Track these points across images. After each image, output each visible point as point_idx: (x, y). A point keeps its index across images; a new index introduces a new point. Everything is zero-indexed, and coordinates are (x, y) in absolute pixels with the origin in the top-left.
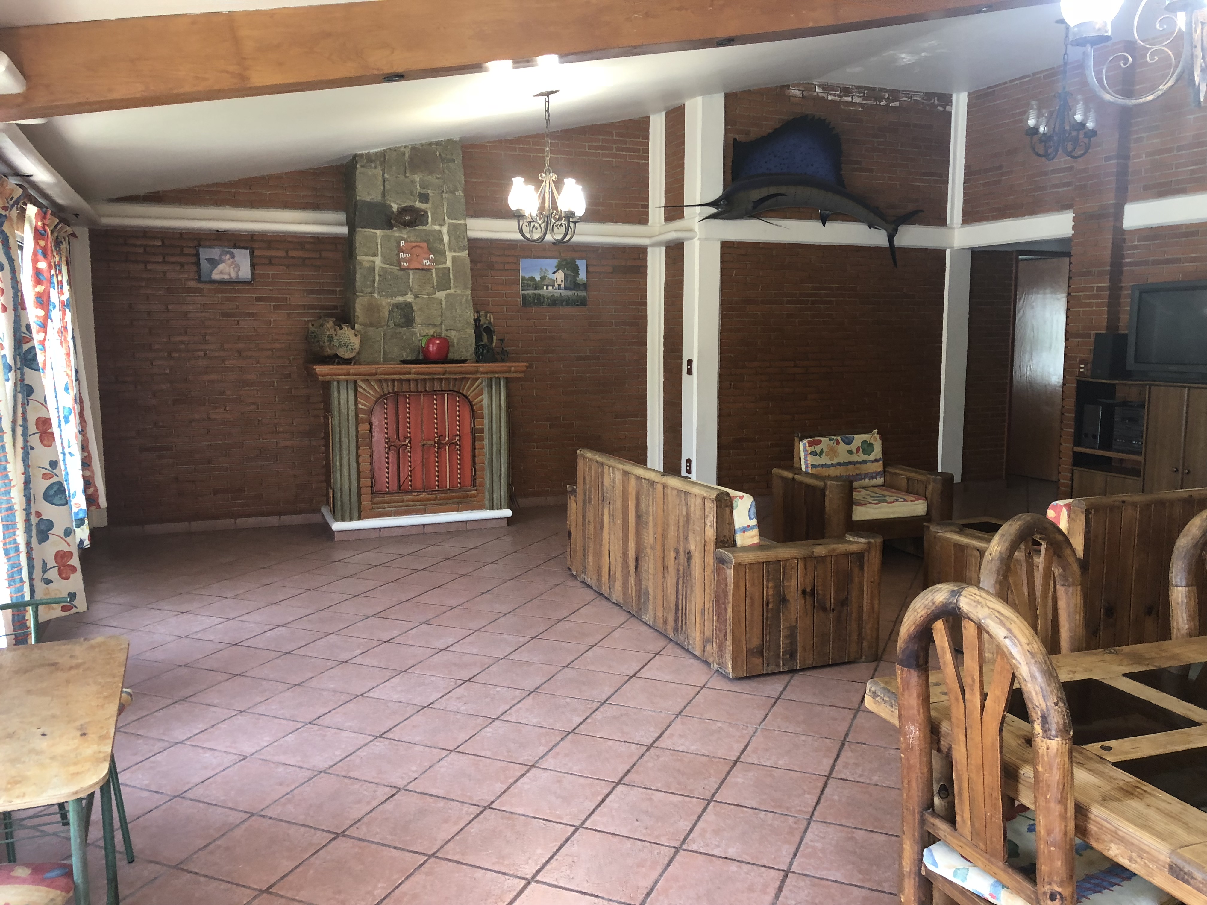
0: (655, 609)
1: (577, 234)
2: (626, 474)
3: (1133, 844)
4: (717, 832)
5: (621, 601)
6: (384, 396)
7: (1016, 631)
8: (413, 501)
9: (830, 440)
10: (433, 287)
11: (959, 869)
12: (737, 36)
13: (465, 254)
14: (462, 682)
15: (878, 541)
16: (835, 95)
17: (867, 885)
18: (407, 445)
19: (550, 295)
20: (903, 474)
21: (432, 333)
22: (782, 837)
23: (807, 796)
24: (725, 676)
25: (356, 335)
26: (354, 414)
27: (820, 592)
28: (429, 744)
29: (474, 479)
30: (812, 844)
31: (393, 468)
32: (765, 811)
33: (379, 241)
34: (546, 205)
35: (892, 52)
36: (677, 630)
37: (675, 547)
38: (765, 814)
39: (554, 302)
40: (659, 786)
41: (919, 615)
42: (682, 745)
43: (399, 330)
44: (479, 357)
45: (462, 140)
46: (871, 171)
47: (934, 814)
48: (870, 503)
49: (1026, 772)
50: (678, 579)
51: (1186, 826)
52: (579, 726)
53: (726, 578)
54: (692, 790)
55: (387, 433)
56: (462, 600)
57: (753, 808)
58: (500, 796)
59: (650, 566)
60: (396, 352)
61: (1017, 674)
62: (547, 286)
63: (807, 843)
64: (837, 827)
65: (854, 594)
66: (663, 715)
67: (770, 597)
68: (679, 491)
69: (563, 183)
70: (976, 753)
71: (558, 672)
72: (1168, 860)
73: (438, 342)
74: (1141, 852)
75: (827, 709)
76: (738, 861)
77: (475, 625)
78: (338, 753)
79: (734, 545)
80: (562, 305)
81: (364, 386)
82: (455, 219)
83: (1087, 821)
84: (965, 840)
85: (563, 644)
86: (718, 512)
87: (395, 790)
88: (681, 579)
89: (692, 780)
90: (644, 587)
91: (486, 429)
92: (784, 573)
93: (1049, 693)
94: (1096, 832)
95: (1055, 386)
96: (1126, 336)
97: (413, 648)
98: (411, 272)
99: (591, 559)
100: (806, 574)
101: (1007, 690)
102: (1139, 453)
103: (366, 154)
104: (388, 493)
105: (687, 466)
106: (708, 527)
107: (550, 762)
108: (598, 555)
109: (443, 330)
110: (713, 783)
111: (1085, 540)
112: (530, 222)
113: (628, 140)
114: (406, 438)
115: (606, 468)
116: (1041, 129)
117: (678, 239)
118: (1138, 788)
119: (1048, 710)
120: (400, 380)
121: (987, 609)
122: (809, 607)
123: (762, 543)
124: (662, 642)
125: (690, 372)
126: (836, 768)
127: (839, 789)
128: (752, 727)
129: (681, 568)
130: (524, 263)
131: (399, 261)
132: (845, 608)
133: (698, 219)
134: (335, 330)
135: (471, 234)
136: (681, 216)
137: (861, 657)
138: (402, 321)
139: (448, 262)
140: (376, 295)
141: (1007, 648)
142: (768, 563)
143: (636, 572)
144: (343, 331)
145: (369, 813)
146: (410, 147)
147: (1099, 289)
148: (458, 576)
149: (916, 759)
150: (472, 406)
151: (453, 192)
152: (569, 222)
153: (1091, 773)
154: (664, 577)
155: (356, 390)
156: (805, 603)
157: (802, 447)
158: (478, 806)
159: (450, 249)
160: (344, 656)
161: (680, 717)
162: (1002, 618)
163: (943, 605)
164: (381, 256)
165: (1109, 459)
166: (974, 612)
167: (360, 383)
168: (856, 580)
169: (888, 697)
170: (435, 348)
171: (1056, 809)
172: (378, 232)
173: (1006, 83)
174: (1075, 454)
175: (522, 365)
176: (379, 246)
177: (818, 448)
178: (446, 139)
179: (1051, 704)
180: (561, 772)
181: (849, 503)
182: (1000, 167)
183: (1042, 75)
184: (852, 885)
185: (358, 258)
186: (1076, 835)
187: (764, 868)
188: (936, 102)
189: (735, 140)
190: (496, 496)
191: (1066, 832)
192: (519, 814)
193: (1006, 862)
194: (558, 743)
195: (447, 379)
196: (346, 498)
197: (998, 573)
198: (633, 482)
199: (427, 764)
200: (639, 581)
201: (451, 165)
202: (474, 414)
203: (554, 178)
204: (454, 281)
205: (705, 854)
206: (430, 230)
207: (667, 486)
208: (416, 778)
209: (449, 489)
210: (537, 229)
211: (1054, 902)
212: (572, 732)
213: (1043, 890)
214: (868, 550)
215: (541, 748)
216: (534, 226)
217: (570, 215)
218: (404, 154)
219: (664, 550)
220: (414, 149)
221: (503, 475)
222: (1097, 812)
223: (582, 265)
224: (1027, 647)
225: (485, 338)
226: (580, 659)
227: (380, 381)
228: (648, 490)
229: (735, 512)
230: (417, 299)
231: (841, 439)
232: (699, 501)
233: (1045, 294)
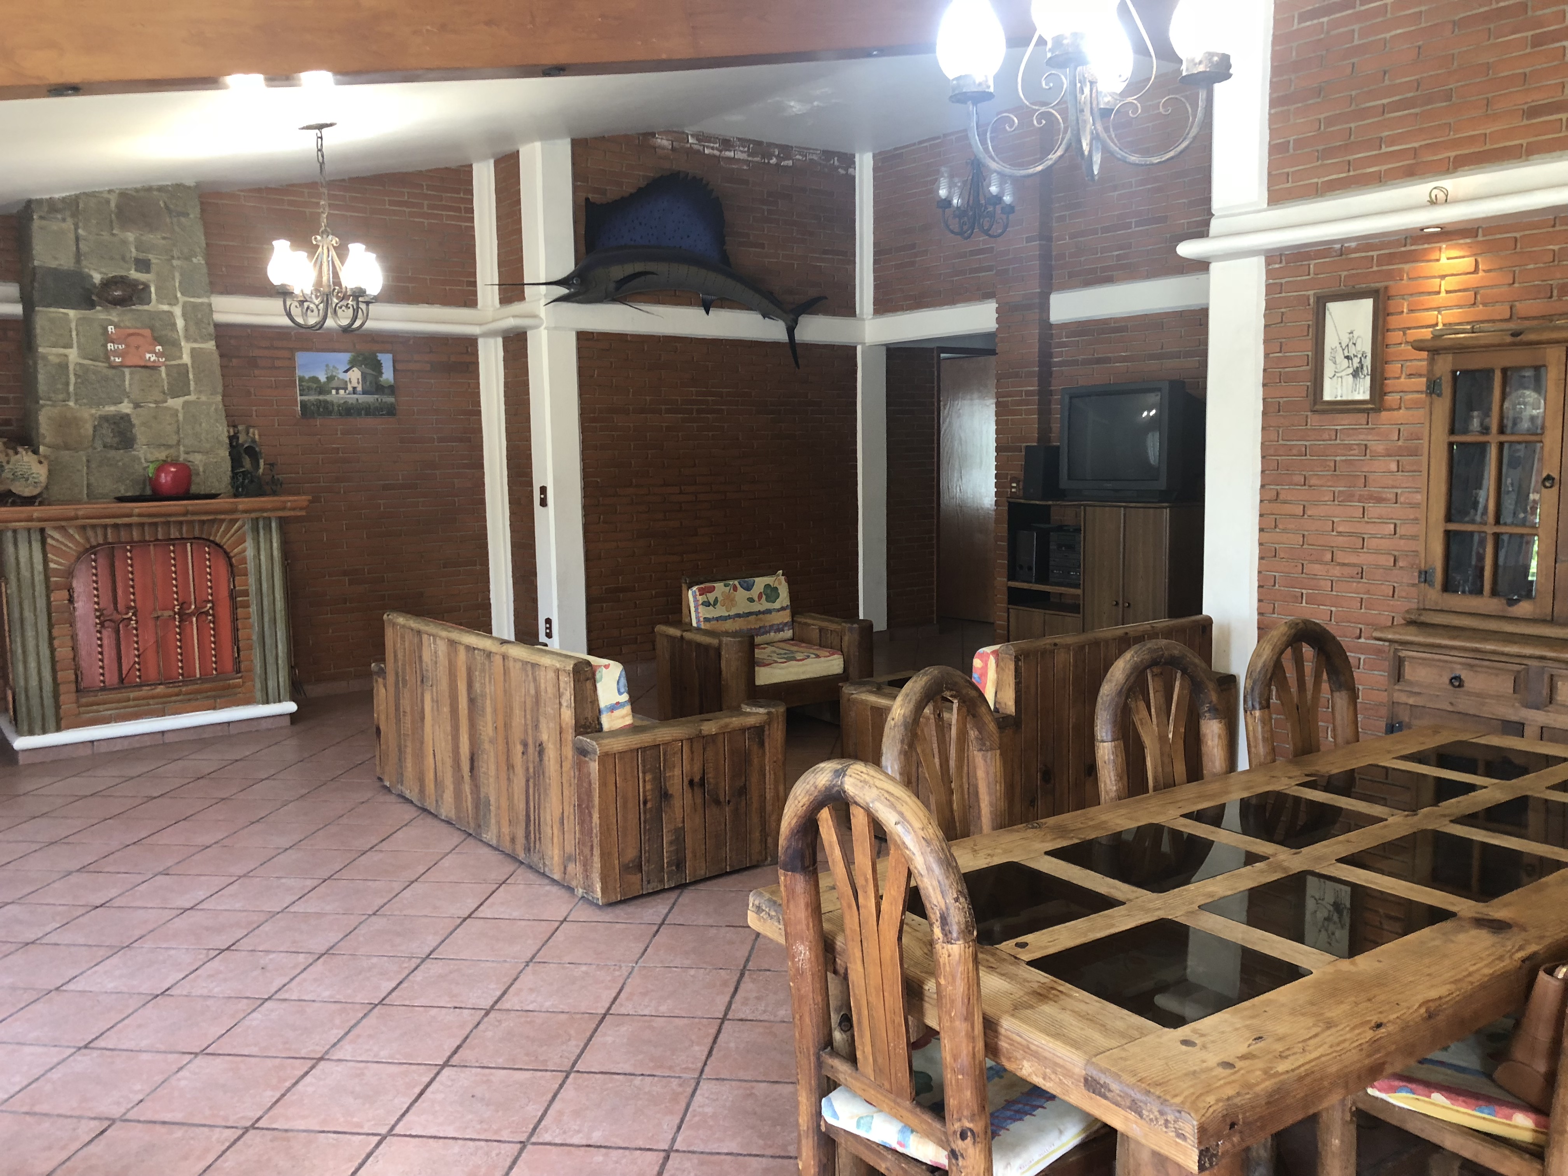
0: (498, 823)
1: (371, 319)
2: (452, 643)
3: (1046, 1058)
4: (577, 1114)
5: (454, 818)
6: (91, 549)
7: (909, 815)
8: (144, 699)
9: (726, 586)
10: (164, 393)
11: (862, 1118)
12: (569, 65)
13: (211, 345)
14: (218, 952)
15: (780, 710)
16: (713, 148)
17: (769, 1152)
18: (130, 619)
19: (342, 401)
20: (814, 623)
21: (164, 458)
22: (663, 1106)
23: (696, 1048)
24: (593, 903)
25: (40, 462)
26: (42, 577)
27: (711, 780)
28: (162, 1047)
29: (237, 661)
30: (700, 1110)
31: (109, 653)
32: (642, 1075)
33: (73, 325)
34: (325, 279)
35: (778, 99)
36: (529, 850)
37: (523, 738)
38: (642, 1080)
39: (348, 410)
40: (500, 1061)
41: (801, 804)
42: (532, 1002)
43: (112, 453)
44: (237, 489)
45: (198, 185)
46: (762, 246)
47: (835, 1053)
48: (776, 662)
49: (930, 986)
50: (528, 781)
51: (1104, 1028)
52: (390, 993)
53: (590, 774)
54: (545, 1061)
55: (97, 603)
56: (220, 836)
57: (625, 1074)
58: (271, 1108)
59: (489, 765)
60: (108, 485)
61: (912, 868)
62: (337, 389)
63: (694, 1111)
64: (733, 1083)
65: (754, 778)
66: (507, 965)
67: (648, 794)
68: (525, 663)
69: (348, 249)
70: (874, 971)
71: (361, 923)
72: (1084, 1072)
73: (173, 469)
74: (1055, 1066)
75: (724, 930)
76: (605, 1147)
77: (238, 870)
78: (17, 1079)
79: (600, 729)
80: (359, 414)
81: (57, 535)
82: (193, 297)
83: (997, 1037)
84: (867, 1082)
85: (370, 883)
86: (577, 686)
87: (106, 1124)
88: (531, 781)
89: (545, 1048)
90: (482, 795)
91: (253, 589)
92: (665, 760)
93: (947, 887)
94: (1007, 1049)
95: (988, 509)
96: (1058, 448)
97: (141, 911)
98: (127, 371)
99: (409, 764)
100: (692, 759)
101: (903, 889)
102: (1077, 586)
103: (47, 200)
104: (103, 689)
105: (547, 628)
106: (563, 709)
107: (346, 1051)
108: (419, 756)
109: (181, 453)
110: (574, 1048)
111: (1016, 693)
112: (302, 303)
113: (444, 195)
114: (129, 608)
115: (425, 637)
116: (955, 201)
117: (517, 328)
118: (1053, 988)
119: (947, 908)
120: (116, 526)
121: (874, 790)
122: (699, 801)
123: (639, 723)
124: (510, 867)
125: (544, 503)
126: (733, 1007)
127: (736, 1035)
128: (627, 966)
129: (531, 766)
130: (301, 358)
131: (107, 355)
132: (744, 798)
133: (543, 302)
134: (7, 455)
135: (219, 318)
136: (521, 298)
137: (766, 859)
138: (117, 440)
139: (185, 356)
140: (71, 403)
141: (900, 836)
142: (644, 749)
143: (471, 776)
144: (19, 456)
145: (64, 1163)
146: (117, 192)
147: (1028, 393)
148: (214, 801)
149: (808, 987)
150: (230, 559)
151: (188, 259)
152: (358, 302)
153: (1003, 978)
154: (509, 779)
155: (43, 542)
156: (693, 796)
157: (692, 596)
158: (236, 1128)
159: (188, 338)
160: (30, 936)
161: (531, 964)
162: (892, 799)
163: (826, 788)
164: (79, 347)
165: (1047, 594)
166: (861, 795)
167: (49, 532)
168: (756, 761)
169: (776, 911)
170: (169, 479)
171: (961, 1026)
172: (72, 313)
173: (914, 144)
174: (1010, 589)
175: (303, 500)
176: (74, 334)
177: (711, 597)
178: (174, 183)
179: (950, 900)
180: (362, 1061)
181: (751, 663)
182: (913, 246)
183: (953, 137)
184: (750, 1155)
185: (40, 350)
186: (986, 1056)
187: (639, 1152)
188: (836, 163)
189: (587, 199)
190: (271, 684)
191: (974, 1054)
192: (298, 1131)
193: (914, 1100)
194: (358, 1022)
195: (191, 523)
196: (35, 701)
197: (902, 742)
198: (462, 654)
199: (159, 1079)
200: (476, 787)
201: (183, 219)
202: (233, 570)
203: (334, 242)
204: (196, 384)
205: (562, 1145)
206: (155, 312)
207: (508, 657)
208: (141, 1101)
209: (199, 679)
210: (312, 311)
211: (966, 1141)
212: (380, 1003)
213: (952, 1129)
214: (769, 722)
215: (335, 1031)
216: (308, 308)
217: (358, 294)
218: (108, 202)
219: (507, 743)
220: (124, 195)
221: (280, 654)
222: (1008, 1025)
223: (386, 360)
224: (921, 833)
225: (247, 463)
226: (393, 901)
227: (83, 528)
228: (483, 664)
229: (599, 685)
230: (139, 409)
231: (739, 583)
232: (551, 675)
233: (971, 399)
